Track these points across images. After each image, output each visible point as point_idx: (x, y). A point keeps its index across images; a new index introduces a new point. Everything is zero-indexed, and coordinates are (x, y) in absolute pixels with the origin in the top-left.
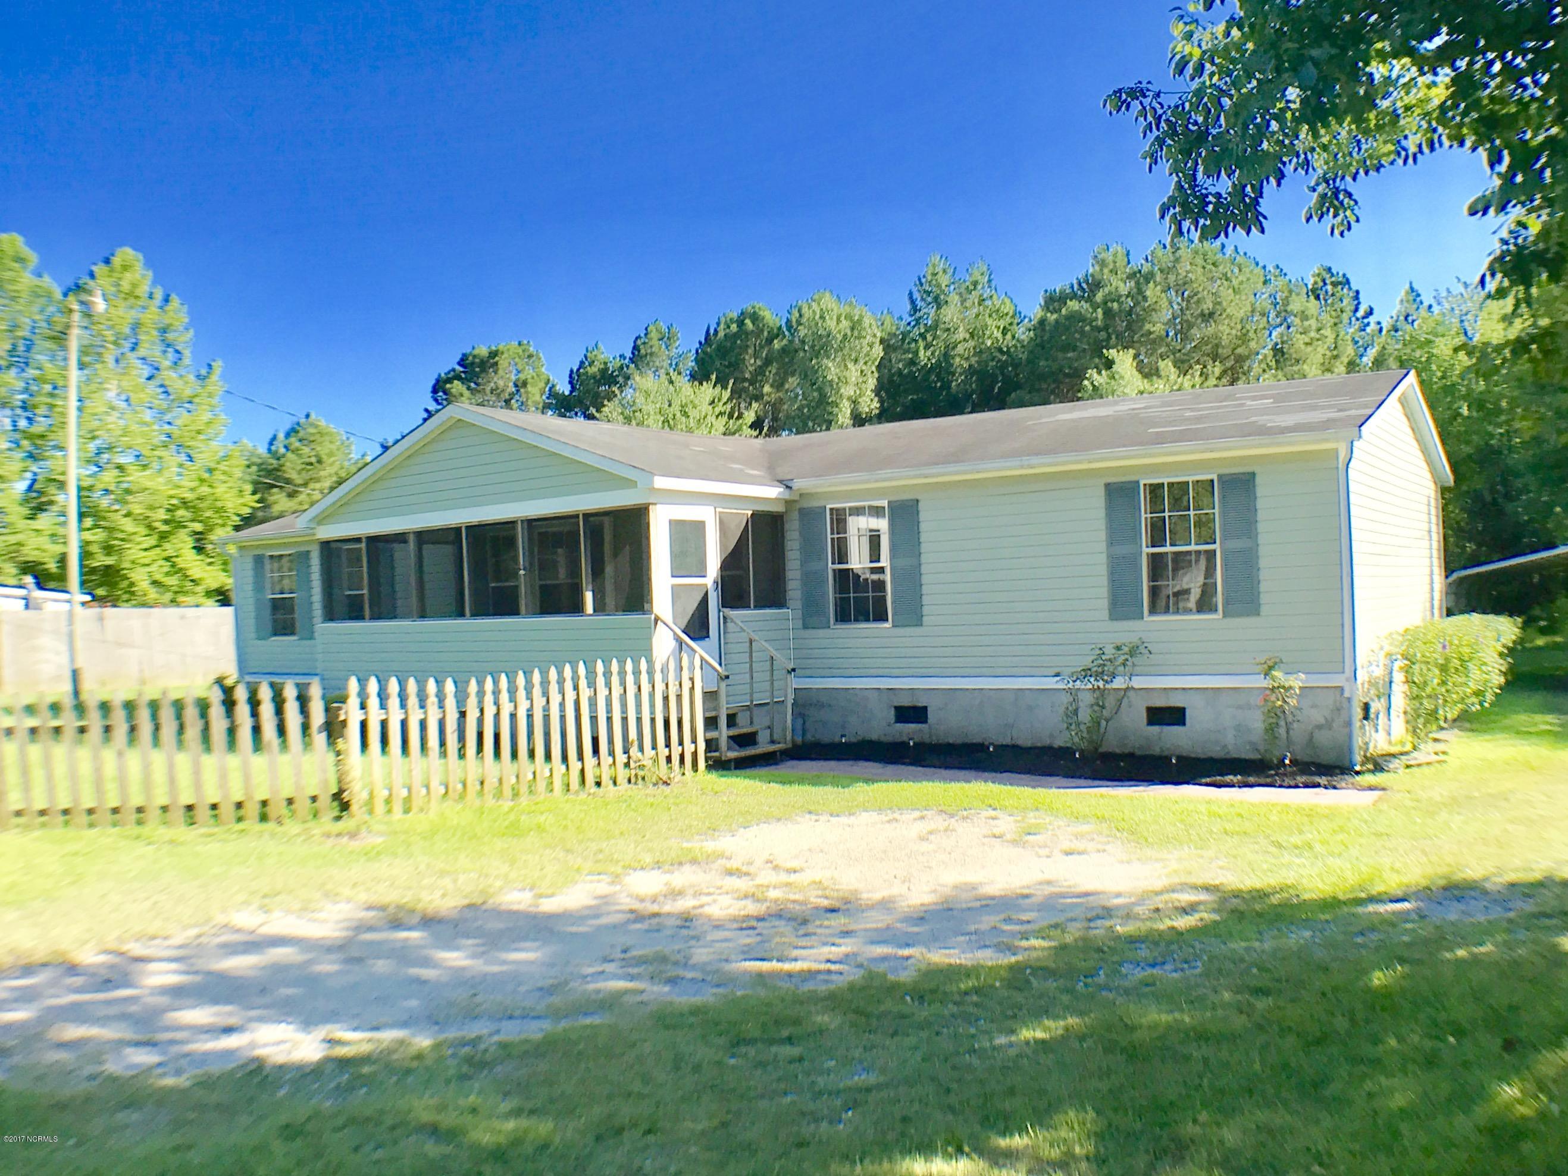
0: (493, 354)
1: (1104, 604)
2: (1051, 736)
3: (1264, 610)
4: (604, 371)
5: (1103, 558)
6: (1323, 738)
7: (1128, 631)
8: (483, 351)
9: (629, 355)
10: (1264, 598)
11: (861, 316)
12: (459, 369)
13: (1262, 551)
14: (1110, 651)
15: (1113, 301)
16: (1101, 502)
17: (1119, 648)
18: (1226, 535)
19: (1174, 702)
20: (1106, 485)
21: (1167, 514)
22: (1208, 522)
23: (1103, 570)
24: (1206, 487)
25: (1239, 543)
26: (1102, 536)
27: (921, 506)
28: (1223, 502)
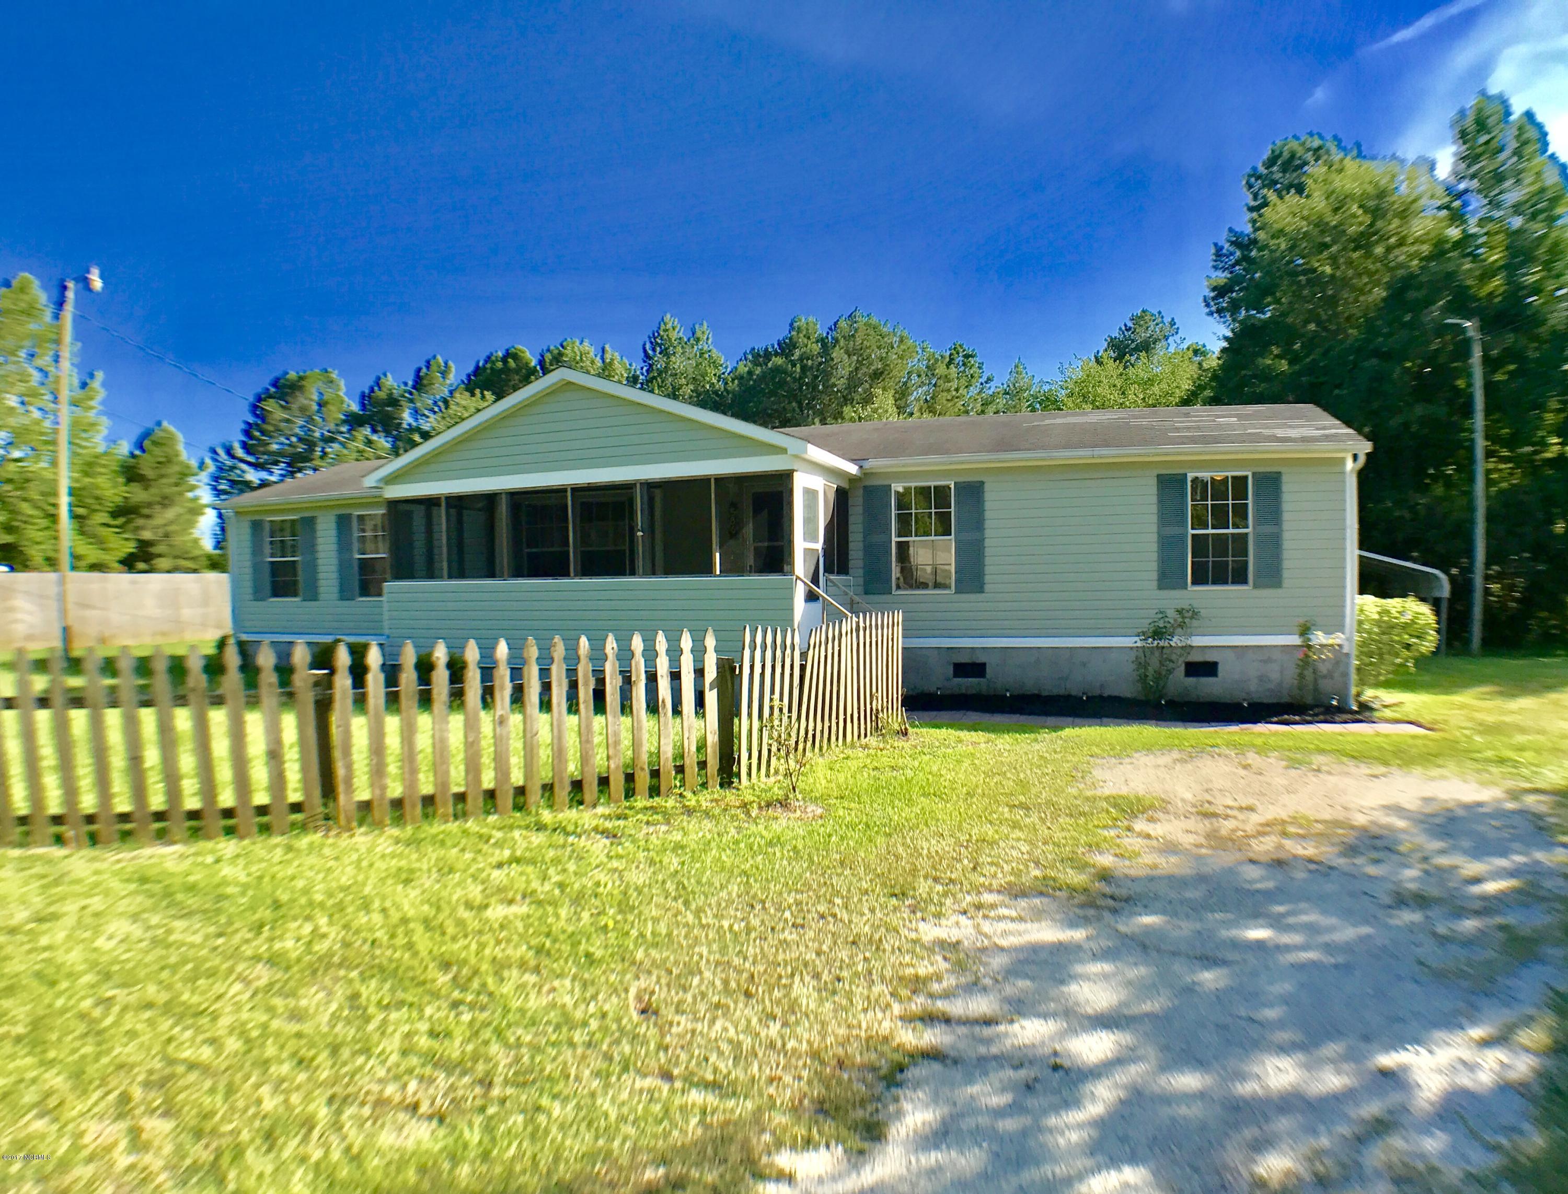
0: (301, 378)
1: (1154, 576)
2: (1102, 686)
3: (1286, 583)
4: (390, 395)
5: (1154, 537)
6: (1326, 685)
7: (1174, 600)
8: (292, 375)
9: (410, 383)
10: (1286, 574)
11: (612, 360)
12: (273, 390)
13: (1286, 535)
14: (1171, 614)
15: (808, 359)
16: (1154, 490)
17: (1180, 612)
18: (1258, 522)
19: (1210, 657)
20: (1158, 476)
21: (1209, 502)
22: (1241, 512)
23: (1154, 547)
24: (1240, 482)
25: (1269, 529)
26: (1154, 519)
27: (987, 487)
28: (1256, 494)
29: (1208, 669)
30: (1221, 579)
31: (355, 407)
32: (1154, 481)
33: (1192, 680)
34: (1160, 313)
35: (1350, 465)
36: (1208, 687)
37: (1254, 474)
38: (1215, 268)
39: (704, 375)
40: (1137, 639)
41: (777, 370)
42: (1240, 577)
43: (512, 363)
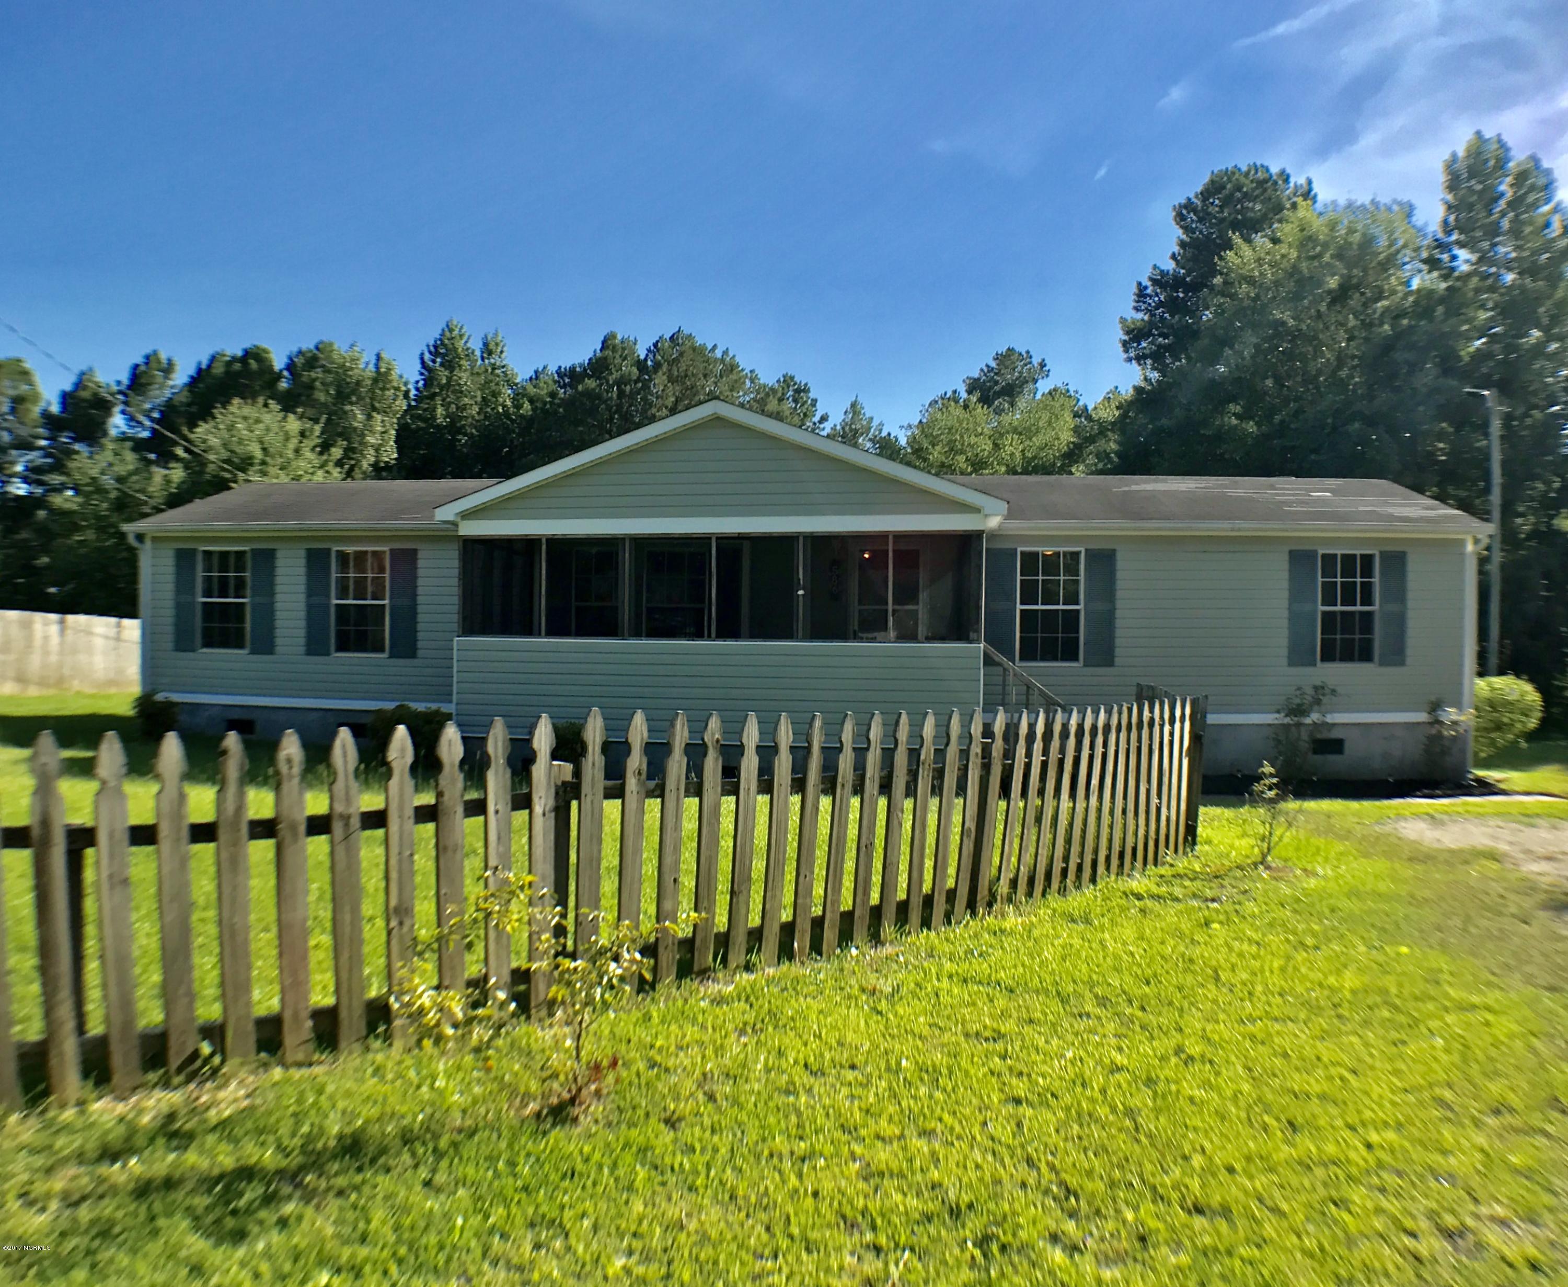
1: (1285, 652)
3: (1409, 660)
5: (1285, 613)
7: (1305, 676)
10: (1409, 652)
13: (1410, 614)
14: (1308, 690)
16: (1286, 565)
17: (1316, 688)
18: (1384, 599)
19: (1335, 734)
20: (1291, 552)
21: (1339, 580)
22: (1367, 589)
23: (1285, 623)
24: (1367, 560)
25: (1392, 607)
26: (1286, 594)
27: (1119, 556)
28: (1382, 574)
29: (1335, 746)
30: (1348, 656)
31: (55, 409)
32: (1286, 557)
33: (1318, 758)
34: (1028, 352)
35: (1470, 547)
36: (1333, 763)
37: (1381, 553)
38: (1137, 309)
39: (495, 394)
40: (1277, 715)
41: (588, 394)
42: (1366, 655)
43: (253, 364)
